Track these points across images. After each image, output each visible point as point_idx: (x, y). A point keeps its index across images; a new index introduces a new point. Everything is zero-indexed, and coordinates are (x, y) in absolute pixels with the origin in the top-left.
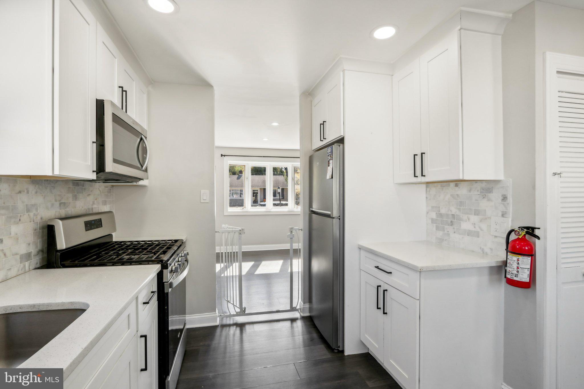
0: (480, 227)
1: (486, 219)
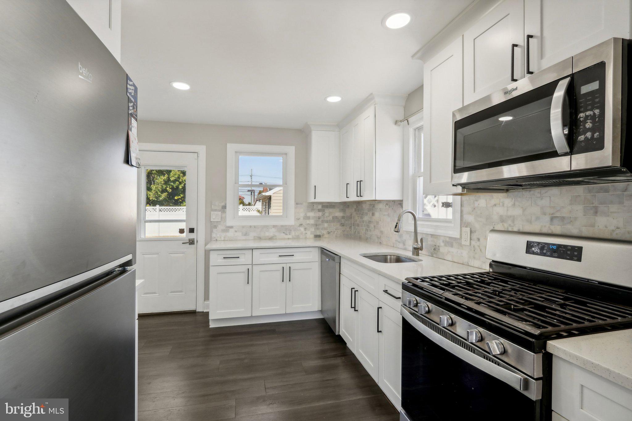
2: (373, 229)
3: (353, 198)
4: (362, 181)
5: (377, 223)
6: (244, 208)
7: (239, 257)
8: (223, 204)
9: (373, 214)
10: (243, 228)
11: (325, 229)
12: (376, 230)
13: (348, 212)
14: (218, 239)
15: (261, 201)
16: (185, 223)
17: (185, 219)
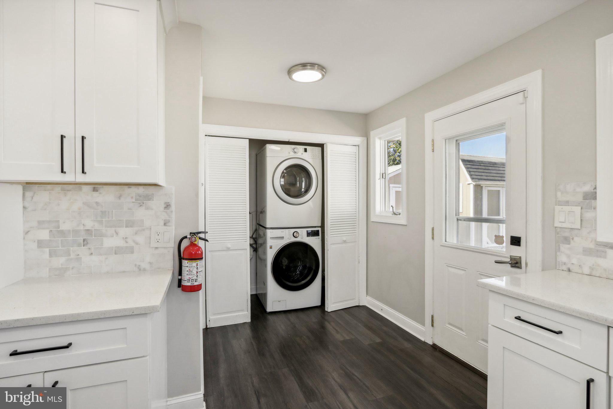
0: (134, 241)
1: (144, 230)
7: (559, 333)
8: (587, 189)
16: (504, 227)
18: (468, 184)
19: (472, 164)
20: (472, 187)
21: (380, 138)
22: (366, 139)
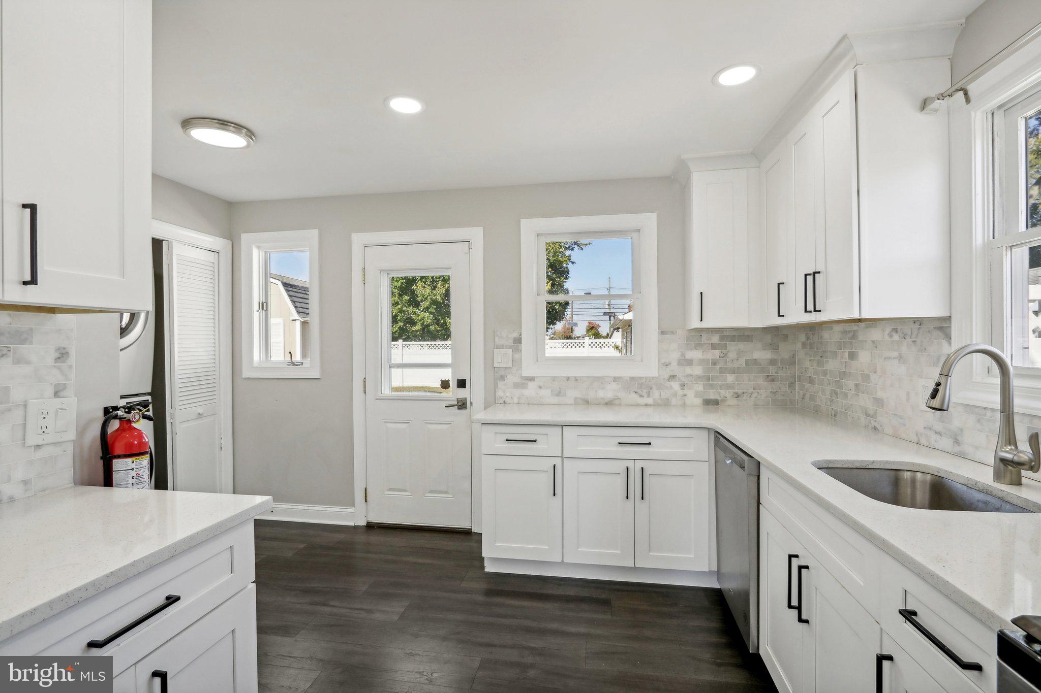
1: (10, 410)
2: (853, 392)
3: (795, 315)
4: (819, 272)
5: (866, 378)
6: (592, 343)
7: (535, 441)
8: (515, 335)
9: (853, 356)
10: (554, 381)
11: (728, 387)
12: (860, 394)
13: (785, 351)
14: (508, 401)
15: (620, 330)
16: (449, 370)
17: (450, 362)
18: (293, 320)
19: (296, 290)
20: (298, 324)
21: (259, 248)
22: (231, 244)
